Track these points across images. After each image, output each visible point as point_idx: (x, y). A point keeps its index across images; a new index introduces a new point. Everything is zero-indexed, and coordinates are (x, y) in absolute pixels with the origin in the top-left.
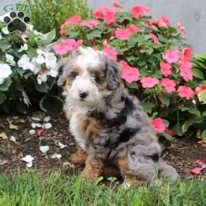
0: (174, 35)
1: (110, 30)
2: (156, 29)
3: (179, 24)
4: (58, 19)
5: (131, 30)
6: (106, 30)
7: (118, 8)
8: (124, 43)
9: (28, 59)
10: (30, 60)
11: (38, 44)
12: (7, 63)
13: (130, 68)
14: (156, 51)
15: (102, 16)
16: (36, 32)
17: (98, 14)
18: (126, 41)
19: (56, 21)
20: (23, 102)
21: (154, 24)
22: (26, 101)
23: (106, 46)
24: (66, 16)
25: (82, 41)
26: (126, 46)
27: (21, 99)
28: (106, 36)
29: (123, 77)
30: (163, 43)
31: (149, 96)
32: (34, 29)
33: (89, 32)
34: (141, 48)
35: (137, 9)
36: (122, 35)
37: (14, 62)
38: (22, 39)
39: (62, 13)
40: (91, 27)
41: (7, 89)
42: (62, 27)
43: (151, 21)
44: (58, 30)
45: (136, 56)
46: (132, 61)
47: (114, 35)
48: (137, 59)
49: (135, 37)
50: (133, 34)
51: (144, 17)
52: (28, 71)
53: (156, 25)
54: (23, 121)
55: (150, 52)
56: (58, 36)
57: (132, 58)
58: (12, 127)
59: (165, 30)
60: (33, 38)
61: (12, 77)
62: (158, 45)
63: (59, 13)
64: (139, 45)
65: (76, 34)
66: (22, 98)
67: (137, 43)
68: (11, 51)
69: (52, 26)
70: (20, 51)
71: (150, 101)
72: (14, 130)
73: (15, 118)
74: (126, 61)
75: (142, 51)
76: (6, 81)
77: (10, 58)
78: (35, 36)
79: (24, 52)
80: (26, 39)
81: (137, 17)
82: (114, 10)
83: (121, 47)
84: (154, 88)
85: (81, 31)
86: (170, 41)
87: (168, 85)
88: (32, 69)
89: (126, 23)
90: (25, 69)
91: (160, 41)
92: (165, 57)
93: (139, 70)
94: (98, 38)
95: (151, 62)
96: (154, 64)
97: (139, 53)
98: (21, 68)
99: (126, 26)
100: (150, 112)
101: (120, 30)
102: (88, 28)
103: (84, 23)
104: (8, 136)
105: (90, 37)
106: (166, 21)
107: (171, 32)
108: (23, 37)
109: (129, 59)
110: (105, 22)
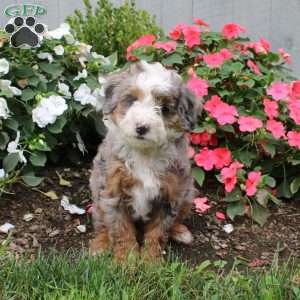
0: (273, 64)
1: (193, 55)
3: (281, 50)
4: (119, 39)
5: (224, 55)
7: (203, 27)
8: (215, 73)
9: (89, 90)
10: (92, 92)
11: (99, 70)
12: (61, 95)
14: (258, 84)
15: (182, 35)
16: (95, 55)
17: (176, 33)
18: (217, 69)
19: (117, 43)
20: (78, 148)
21: (249, 49)
22: (82, 147)
24: (131, 35)
26: (218, 76)
27: (74, 145)
31: (248, 145)
32: (92, 51)
34: (237, 79)
35: (230, 28)
36: (212, 62)
37: (70, 94)
39: (124, 32)
40: (169, 50)
41: (60, 131)
42: (128, 50)
43: (246, 45)
46: (226, 96)
48: (233, 93)
49: (229, 64)
51: (239, 39)
52: (88, 106)
53: (252, 50)
54: (77, 175)
55: (251, 84)
57: (226, 93)
58: (63, 182)
60: (92, 63)
61: (66, 114)
62: (259, 77)
63: (121, 32)
64: (234, 75)
66: (77, 142)
67: (232, 73)
68: (63, 79)
69: (111, 49)
70: (77, 78)
71: (250, 150)
72: (65, 186)
73: (66, 170)
74: (219, 96)
75: (239, 84)
76: (58, 120)
77: (63, 88)
78: (95, 60)
79: (82, 81)
80: (86, 63)
81: (229, 38)
82: (198, 29)
83: (211, 78)
84: (255, 132)
85: (156, 55)
86: (271, 71)
87: (275, 129)
88: (93, 104)
89: (212, 47)
90: (83, 103)
91: (260, 71)
92: (270, 92)
96: (254, 102)
98: (79, 103)
99: (211, 50)
100: (249, 165)
101: (206, 55)
102: (165, 51)
103: (158, 45)
104: (58, 195)
107: (271, 61)
108: (82, 60)
109: (222, 94)
110: (186, 44)
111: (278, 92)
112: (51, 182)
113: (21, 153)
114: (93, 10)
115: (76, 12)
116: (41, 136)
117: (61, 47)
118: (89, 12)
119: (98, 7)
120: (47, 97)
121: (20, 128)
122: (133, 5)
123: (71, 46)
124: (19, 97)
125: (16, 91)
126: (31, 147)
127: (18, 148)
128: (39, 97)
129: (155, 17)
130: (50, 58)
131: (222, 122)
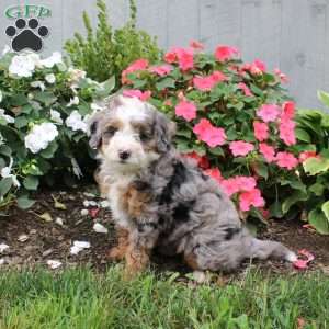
0: (271, 84)
1: (187, 78)
2: (247, 77)
3: (277, 70)
4: (117, 63)
5: (215, 78)
6: (182, 78)
7: (198, 49)
8: (206, 96)
9: (80, 117)
10: (83, 118)
11: (93, 96)
12: (52, 121)
13: (214, 129)
14: (248, 106)
15: (176, 58)
16: (89, 81)
17: (171, 57)
18: (208, 93)
19: (116, 66)
20: (72, 172)
21: (245, 70)
22: (77, 171)
23: (182, 100)
24: (129, 58)
25: (150, 92)
26: (208, 99)
27: (69, 169)
28: (181, 85)
29: (205, 140)
30: (257, 95)
31: (240, 167)
32: (87, 76)
33: (159, 81)
34: (228, 102)
35: (223, 51)
36: (203, 84)
37: (61, 121)
38: (71, 90)
39: (123, 55)
40: (162, 74)
41: (51, 156)
42: (123, 74)
43: (241, 66)
44: (119, 78)
45: (222, 113)
46: (216, 119)
47: (192, 84)
48: (223, 116)
49: (220, 87)
50: (217, 83)
51: (232, 61)
52: (80, 132)
53: (248, 71)
54: (72, 198)
55: (240, 107)
56: (119, 85)
57: (216, 115)
58: (58, 205)
59: (259, 77)
60: (86, 89)
61: (58, 140)
62: (250, 98)
63: (120, 55)
64: (225, 98)
65: (141, 84)
66: (72, 167)
67: (223, 95)
68: (57, 105)
69: (110, 73)
70: (69, 105)
71: (242, 172)
72: (60, 209)
73: (61, 193)
74: (208, 118)
75: (229, 106)
76: (50, 145)
77: (55, 115)
78: (89, 86)
79: (74, 107)
80: (77, 89)
81: (222, 60)
82: (192, 51)
83: (202, 101)
84: (247, 155)
85: (149, 79)
86: (265, 92)
87: (267, 152)
88: (84, 130)
89: (208, 68)
90: (75, 129)
91: (252, 92)
92: (259, 114)
93: (226, 131)
94: (171, 89)
95: (241, 120)
96: (245, 124)
97: (226, 108)
98: (71, 128)
99: (207, 72)
101: (200, 78)
102: (158, 75)
103: (152, 69)
104: (52, 217)
105: (160, 87)
106: (261, 67)
107: (267, 81)
108: (73, 87)
109: (212, 117)
110: (180, 67)
111: (268, 113)
112: (47, 205)
113: (14, 177)
114: (94, 32)
115: (76, 35)
116: (34, 161)
117: (52, 75)
118: (90, 35)
119: (99, 29)
120: (39, 124)
121: (13, 154)
122: (133, 26)
123: (64, 73)
124: (12, 125)
125: (9, 119)
126: (24, 172)
127: (12, 173)
128: (31, 124)
129: (155, 38)
130: (43, 86)
131: (212, 144)
